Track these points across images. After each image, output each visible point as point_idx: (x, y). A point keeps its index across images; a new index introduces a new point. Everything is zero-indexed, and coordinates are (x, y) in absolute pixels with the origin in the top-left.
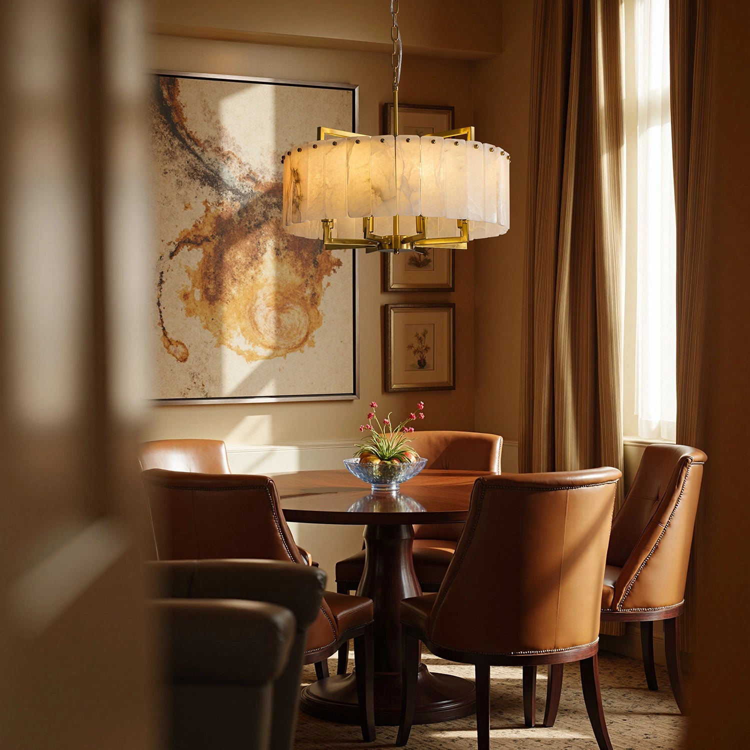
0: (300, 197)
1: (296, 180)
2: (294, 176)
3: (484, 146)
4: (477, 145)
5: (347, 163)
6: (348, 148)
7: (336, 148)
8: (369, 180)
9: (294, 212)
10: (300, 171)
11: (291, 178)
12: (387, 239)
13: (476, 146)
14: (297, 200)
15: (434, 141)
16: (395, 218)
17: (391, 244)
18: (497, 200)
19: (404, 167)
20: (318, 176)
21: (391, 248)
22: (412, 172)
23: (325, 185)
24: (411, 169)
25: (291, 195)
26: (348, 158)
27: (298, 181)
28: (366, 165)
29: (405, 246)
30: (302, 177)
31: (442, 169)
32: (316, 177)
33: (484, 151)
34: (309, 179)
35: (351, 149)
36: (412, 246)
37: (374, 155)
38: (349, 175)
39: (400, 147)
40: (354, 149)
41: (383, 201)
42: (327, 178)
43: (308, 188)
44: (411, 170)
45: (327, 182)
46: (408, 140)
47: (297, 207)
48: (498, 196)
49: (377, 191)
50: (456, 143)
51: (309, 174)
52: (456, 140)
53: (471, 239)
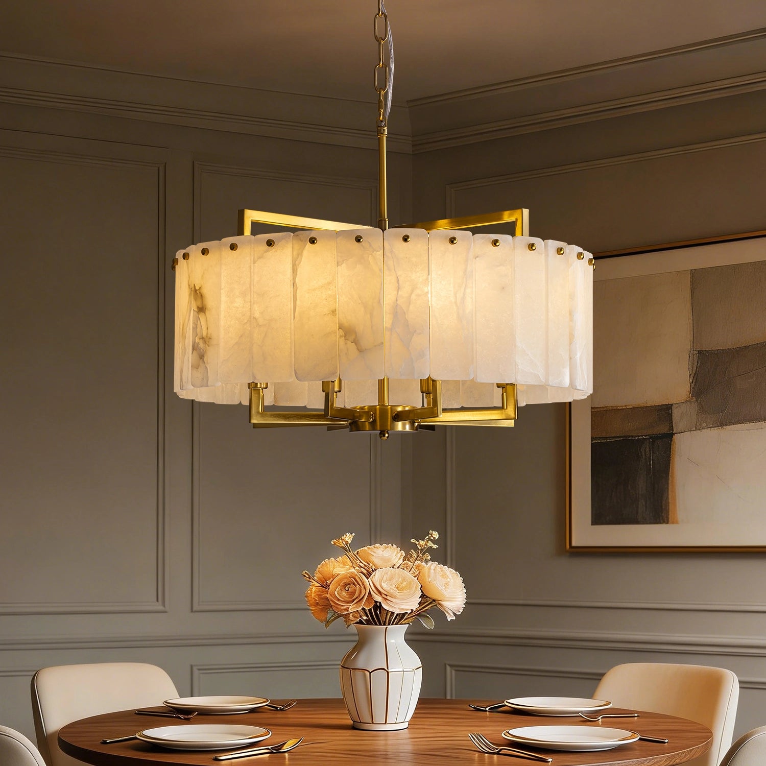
0: (206, 340)
1: (198, 307)
2: (195, 299)
3: (546, 245)
4: (533, 245)
5: (294, 279)
6: (295, 253)
7: (272, 251)
8: (334, 312)
9: (195, 367)
10: (205, 291)
11: (190, 302)
12: (368, 412)
13: (531, 246)
14: (201, 345)
15: (455, 239)
16: (381, 383)
17: (374, 421)
18: (570, 344)
19: (399, 288)
20: (239, 302)
21: (374, 429)
22: (413, 297)
23: (252, 319)
24: (412, 291)
25: (190, 333)
26: (294, 271)
27: (202, 309)
28: (329, 283)
29: (399, 426)
30: (210, 302)
31: (468, 291)
32: (236, 305)
33: (547, 255)
34: (223, 306)
35: (300, 254)
36: (412, 423)
37: (344, 265)
38: (298, 302)
39: (392, 252)
40: (305, 253)
41: (361, 350)
42: (256, 307)
43: (222, 323)
44: (411, 294)
45: (257, 315)
46: (406, 239)
47: (202, 357)
48: (571, 337)
49: (348, 333)
50: (495, 243)
51: (223, 298)
52: (494, 236)
53: (522, 404)
